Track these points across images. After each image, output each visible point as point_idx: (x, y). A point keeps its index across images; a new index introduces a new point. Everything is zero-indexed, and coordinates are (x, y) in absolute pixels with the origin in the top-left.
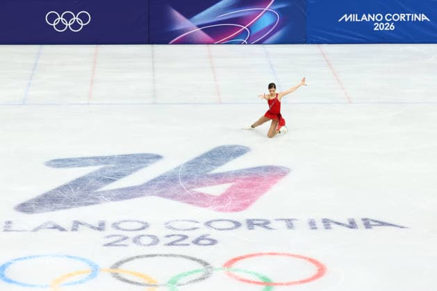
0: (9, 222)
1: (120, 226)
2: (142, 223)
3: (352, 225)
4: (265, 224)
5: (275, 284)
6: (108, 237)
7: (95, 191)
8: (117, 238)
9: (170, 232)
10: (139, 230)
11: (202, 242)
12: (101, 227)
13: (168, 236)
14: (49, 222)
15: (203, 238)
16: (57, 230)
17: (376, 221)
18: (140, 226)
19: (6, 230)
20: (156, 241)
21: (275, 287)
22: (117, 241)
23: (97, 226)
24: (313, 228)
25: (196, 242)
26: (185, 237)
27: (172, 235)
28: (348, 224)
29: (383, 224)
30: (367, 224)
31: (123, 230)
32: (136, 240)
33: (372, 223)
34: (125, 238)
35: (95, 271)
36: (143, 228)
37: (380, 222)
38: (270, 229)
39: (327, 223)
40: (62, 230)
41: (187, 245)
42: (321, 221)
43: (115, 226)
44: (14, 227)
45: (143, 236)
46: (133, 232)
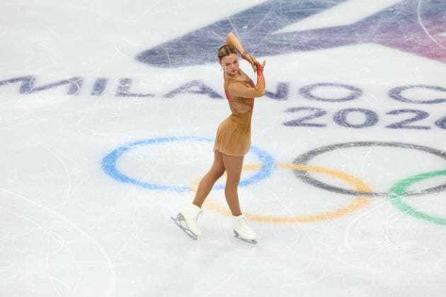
0: (126, 81)
1: (313, 92)
2: (351, 88)
6: (293, 110)
8: (307, 113)
9: (398, 105)
10: (344, 99)
12: (281, 93)
13: (394, 113)
14: (195, 83)
16: (206, 97)
18: (347, 93)
19: (121, 94)
20: (372, 118)
22: (307, 118)
23: (274, 91)
25: (442, 124)
26: (423, 115)
27: (402, 111)
31: (319, 99)
32: (340, 119)
34: (320, 114)
36: (352, 98)
40: (215, 95)
41: (426, 128)
43: (305, 92)
44: (134, 88)
45: (351, 110)
46: (337, 103)
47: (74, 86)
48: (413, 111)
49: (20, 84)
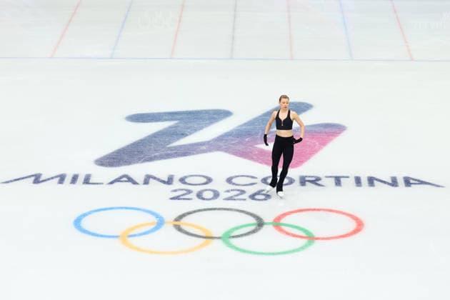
0: (89, 175)
1: (187, 180)
3: (394, 183)
4: (316, 181)
5: (317, 239)
6: (175, 191)
7: (168, 146)
10: (203, 184)
11: (257, 197)
12: (169, 181)
13: (228, 191)
15: (259, 193)
17: (416, 180)
18: (205, 180)
19: (84, 183)
20: (216, 195)
21: (317, 241)
23: (166, 180)
24: (358, 186)
25: (253, 197)
26: (243, 192)
28: (390, 182)
29: (422, 182)
30: (408, 182)
31: (189, 184)
32: (199, 195)
33: (412, 181)
34: (189, 192)
35: (161, 223)
37: (419, 181)
38: (319, 185)
39: (371, 181)
40: (135, 183)
41: (244, 200)
42: (366, 179)
43: (182, 180)
45: (206, 190)
46: (198, 186)
47: (62, 179)
48: (238, 190)
49: (33, 178)
